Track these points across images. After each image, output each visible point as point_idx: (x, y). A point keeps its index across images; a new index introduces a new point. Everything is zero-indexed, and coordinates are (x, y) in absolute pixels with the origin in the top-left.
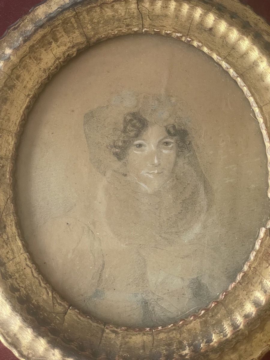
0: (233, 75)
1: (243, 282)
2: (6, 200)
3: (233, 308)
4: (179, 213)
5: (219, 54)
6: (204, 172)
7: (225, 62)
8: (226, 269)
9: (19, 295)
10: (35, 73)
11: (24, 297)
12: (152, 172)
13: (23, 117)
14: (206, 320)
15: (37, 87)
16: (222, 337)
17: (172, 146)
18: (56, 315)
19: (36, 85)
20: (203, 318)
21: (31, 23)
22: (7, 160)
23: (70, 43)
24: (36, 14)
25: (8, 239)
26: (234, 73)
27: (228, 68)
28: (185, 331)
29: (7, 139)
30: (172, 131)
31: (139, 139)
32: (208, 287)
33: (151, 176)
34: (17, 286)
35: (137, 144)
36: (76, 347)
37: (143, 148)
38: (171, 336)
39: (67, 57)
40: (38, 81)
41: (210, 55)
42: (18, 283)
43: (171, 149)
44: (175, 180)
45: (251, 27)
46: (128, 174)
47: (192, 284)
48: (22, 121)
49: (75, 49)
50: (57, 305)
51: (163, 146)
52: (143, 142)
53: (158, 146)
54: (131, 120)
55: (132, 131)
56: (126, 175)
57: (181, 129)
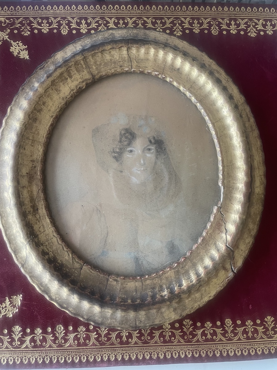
0: (194, 101)
1: (203, 244)
2: (38, 190)
3: (196, 262)
4: (158, 197)
5: (184, 87)
6: (175, 169)
7: (189, 92)
9: (48, 257)
10: (56, 100)
11: (52, 258)
12: (140, 169)
13: (49, 132)
14: (178, 270)
15: (58, 110)
16: (189, 282)
17: (153, 152)
18: (75, 270)
19: (57, 109)
20: (176, 269)
21: (52, 64)
22: (38, 163)
23: (80, 79)
24: (56, 58)
25: (40, 217)
26: (195, 100)
27: (190, 97)
28: (164, 278)
29: (37, 147)
30: (153, 141)
31: (130, 147)
32: (179, 247)
33: (139, 172)
34: (47, 250)
35: (129, 151)
36: (89, 293)
37: (133, 153)
38: (155, 282)
39: (79, 89)
40: (58, 106)
41: (178, 88)
42: (48, 249)
44: (155, 174)
45: (207, 67)
47: (168, 245)
48: (48, 134)
49: (84, 84)
50: (76, 263)
51: (147, 151)
52: (133, 149)
53: (143, 151)
54: (125, 134)
55: (126, 141)
56: (122, 171)
57: (159, 140)
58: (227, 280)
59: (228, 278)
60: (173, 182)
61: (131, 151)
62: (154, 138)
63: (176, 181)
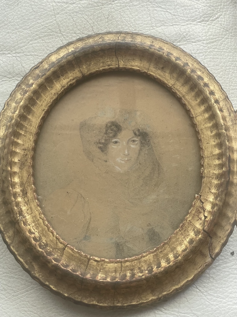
1: (182, 230)
2: (28, 176)
3: (175, 246)
4: (141, 186)
6: (158, 160)
8: (172, 223)
9: (34, 236)
10: (48, 96)
11: (38, 238)
12: (124, 159)
13: (40, 124)
14: (157, 254)
15: (49, 105)
16: (167, 264)
17: (137, 143)
18: (58, 250)
19: (49, 103)
20: (155, 253)
21: (46, 64)
22: (29, 151)
23: (71, 77)
24: (50, 59)
25: (28, 201)
28: (143, 261)
29: (29, 137)
30: (137, 133)
31: (116, 138)
32: (160, 234)
34: (33, 231)
35: (114, 142)
36: (71, 269)
37: (118, 144)
38: (134, 264)
39: (69, 86)
40: (50, 101)
42: (34, 229)
43: (136, 145)
44: (139, 165)
45: (189, 66)
46: (107, 160)
47: (149, 232)
48: (39, 126)
49: (75, 81)
50: (59, 243)
51: (131, 142)
52: (118, 140)
53: (128, 143)
54: (110, 126)
55: (111, 133)
56: (107, 161)
57: (144, 132)
58: (205, 265)
59: (206, 264)
60: (155, 172)
61: (116, 142)
62: (139, 130)
63: (159, 172)
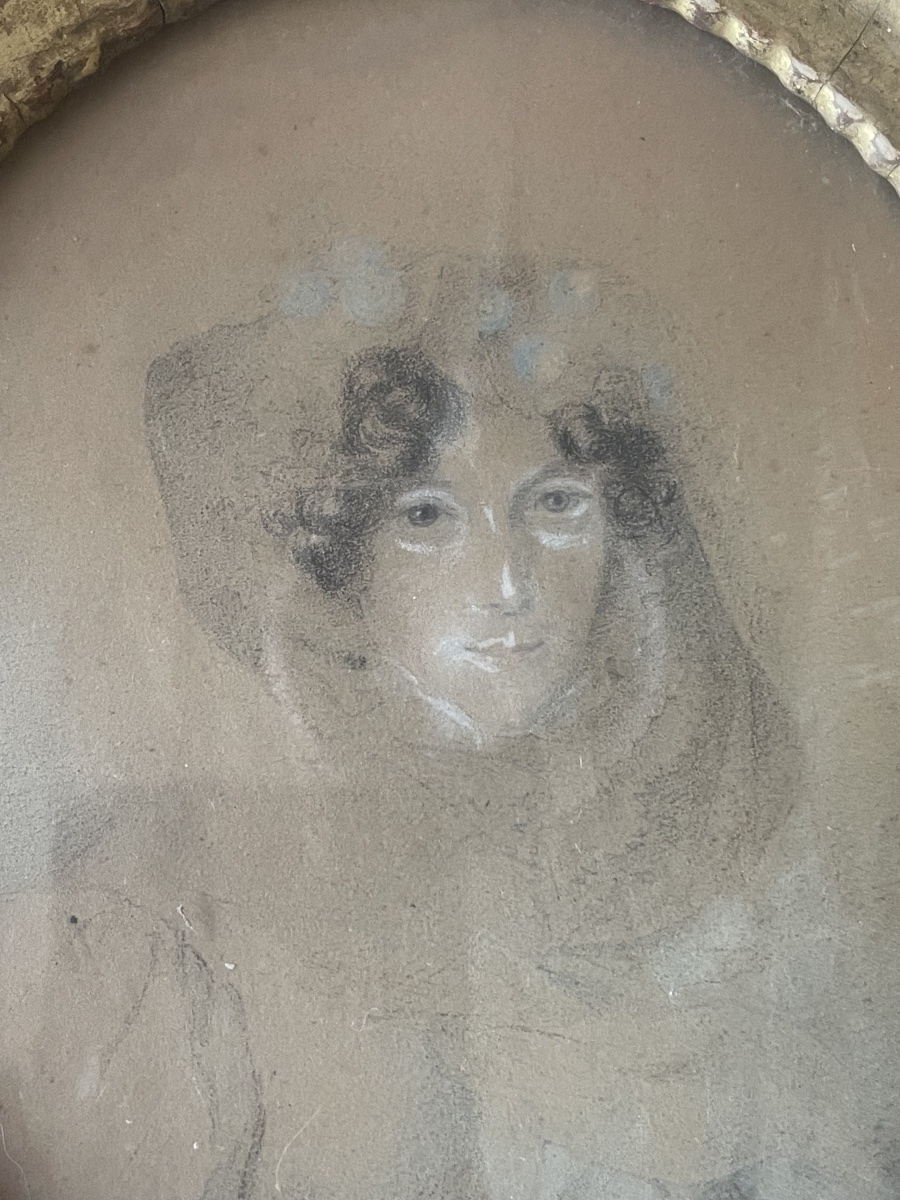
0: (878, 153)
4: (632, 848)
5: (803, 52)
6: (746, 638)
7: (836, 89)
8: (878, 1127)
12: (492, 641)
17: (587, 514)
23: (63, 11)
26: (883, 143)
27: (848, 121)
30: (584, 439)
31: (421, 484)
33: (487, 666)
35: (415, 509)
37: (441, 524)
39: (50, 79)
41: (758, 58)
43: (580, 526)
44: (607, 681)
46: (367, 653)
49: (90, 41)
51: (542, 512)
52: (440, 494)
53: (515, 515)
54: (381, 389)
55: (388, 440)
56: (363, 661)
57: (628, 427)
60: (732, 739)
61: (428, 513)
62: (592, 415)
63: (760, 731)
